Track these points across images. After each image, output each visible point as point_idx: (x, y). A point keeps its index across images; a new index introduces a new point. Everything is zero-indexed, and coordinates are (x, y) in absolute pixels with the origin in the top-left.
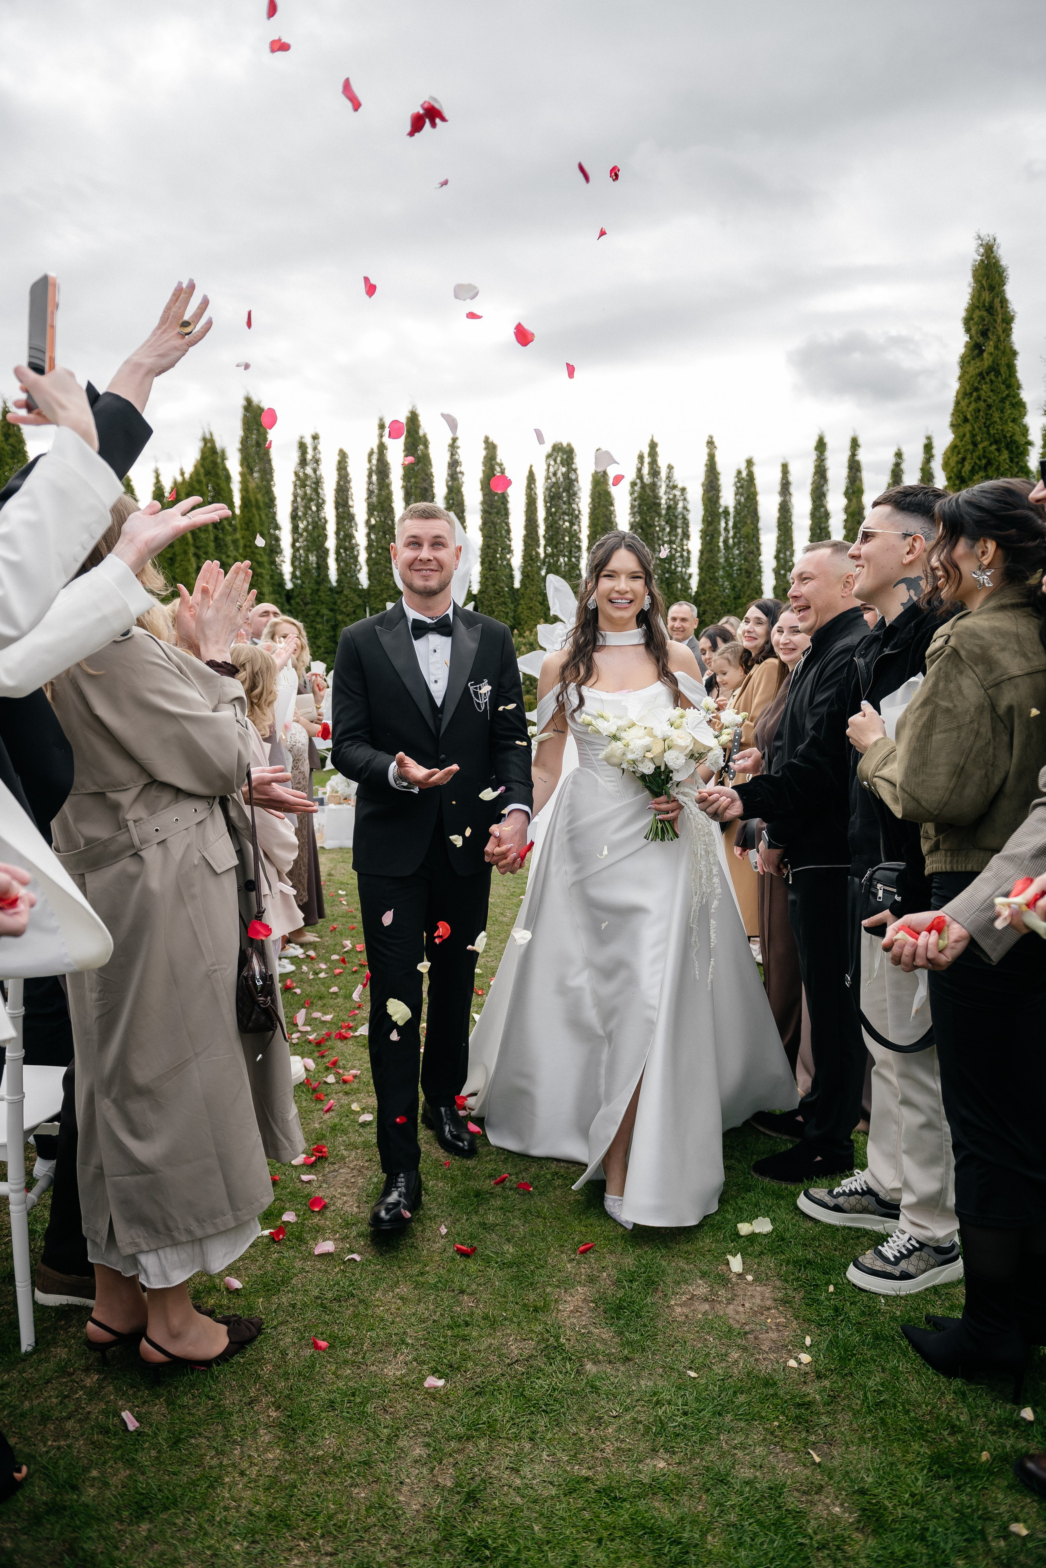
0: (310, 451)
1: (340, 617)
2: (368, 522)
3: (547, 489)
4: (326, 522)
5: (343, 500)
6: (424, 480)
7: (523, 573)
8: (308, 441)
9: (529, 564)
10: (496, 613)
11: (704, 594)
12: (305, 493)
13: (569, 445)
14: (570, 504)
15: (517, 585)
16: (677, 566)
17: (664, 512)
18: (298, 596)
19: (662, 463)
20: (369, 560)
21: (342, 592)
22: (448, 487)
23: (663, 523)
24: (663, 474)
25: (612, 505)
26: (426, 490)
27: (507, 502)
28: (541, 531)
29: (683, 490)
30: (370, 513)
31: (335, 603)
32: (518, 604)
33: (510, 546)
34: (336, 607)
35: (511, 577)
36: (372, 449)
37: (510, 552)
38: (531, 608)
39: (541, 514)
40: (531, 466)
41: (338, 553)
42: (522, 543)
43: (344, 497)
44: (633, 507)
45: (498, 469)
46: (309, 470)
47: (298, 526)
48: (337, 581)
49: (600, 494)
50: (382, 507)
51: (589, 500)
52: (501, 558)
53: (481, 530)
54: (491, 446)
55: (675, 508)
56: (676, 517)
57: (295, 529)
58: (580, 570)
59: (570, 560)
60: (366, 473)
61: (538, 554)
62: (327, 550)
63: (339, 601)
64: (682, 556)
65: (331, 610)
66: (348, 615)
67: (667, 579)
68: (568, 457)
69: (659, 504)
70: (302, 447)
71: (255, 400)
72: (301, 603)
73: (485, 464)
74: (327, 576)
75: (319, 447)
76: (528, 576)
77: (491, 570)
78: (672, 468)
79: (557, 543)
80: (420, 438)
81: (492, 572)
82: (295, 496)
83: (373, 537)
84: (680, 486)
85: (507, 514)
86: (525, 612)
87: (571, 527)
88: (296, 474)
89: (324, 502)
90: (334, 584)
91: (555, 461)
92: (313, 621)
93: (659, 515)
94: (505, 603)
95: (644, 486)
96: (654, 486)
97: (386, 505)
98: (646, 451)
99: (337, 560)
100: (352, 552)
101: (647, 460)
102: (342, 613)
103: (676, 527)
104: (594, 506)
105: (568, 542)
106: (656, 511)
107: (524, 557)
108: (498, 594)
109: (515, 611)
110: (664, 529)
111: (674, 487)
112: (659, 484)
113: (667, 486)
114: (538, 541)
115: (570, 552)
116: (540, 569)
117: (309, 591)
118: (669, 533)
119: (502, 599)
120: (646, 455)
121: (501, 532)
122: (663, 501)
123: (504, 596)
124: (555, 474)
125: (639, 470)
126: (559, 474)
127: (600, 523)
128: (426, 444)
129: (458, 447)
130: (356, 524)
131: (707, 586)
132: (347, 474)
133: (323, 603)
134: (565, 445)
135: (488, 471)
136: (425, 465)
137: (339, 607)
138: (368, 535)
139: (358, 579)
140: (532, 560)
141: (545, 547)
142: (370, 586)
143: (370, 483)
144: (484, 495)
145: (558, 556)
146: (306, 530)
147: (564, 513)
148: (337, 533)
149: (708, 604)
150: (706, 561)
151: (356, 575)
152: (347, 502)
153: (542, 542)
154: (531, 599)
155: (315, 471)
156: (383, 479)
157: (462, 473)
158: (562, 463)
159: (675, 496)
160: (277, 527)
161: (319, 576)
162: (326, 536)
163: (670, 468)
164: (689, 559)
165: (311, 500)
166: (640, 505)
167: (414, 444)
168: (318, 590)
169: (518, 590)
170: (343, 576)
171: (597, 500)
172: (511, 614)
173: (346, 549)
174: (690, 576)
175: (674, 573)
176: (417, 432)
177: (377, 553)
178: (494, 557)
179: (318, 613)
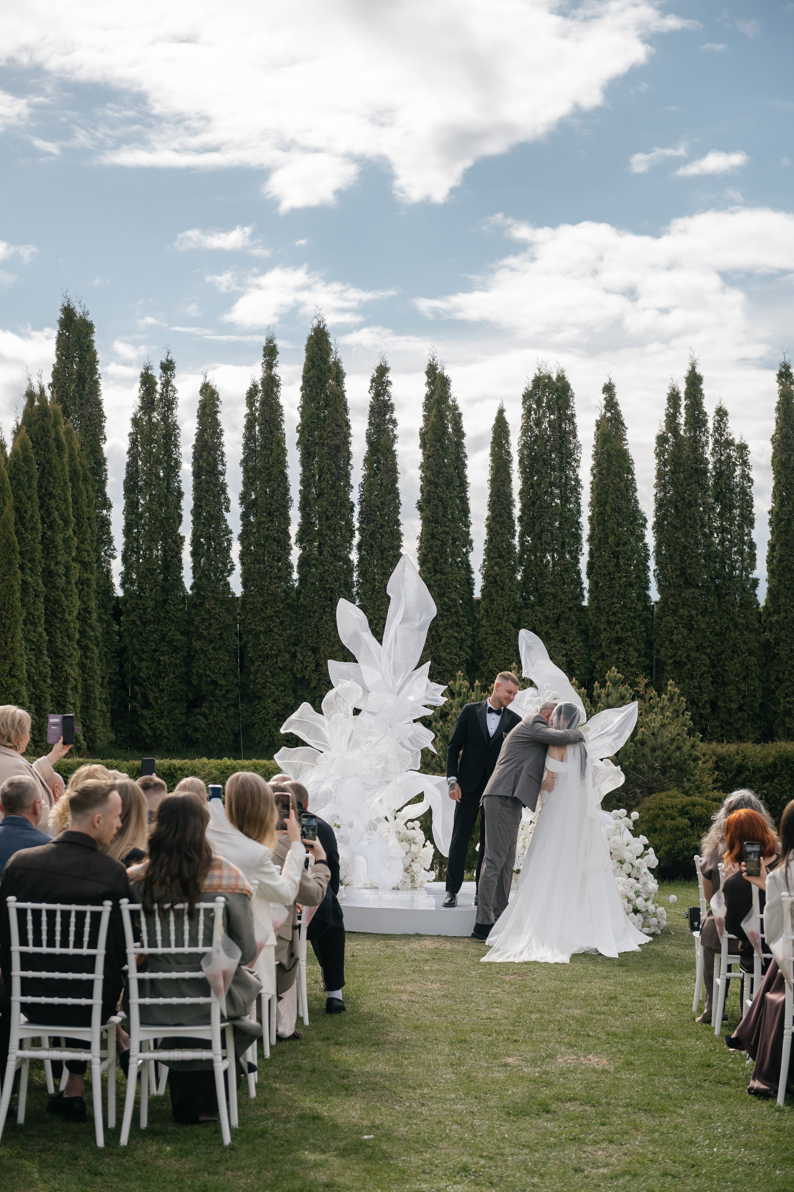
0: (159, 388)
1: (197, 645)
2: (244, 497)
3: (524, 446)
4: (180, 494)
5: (209, 464)
6: (335, 434)
7: (486, 577)
8: (157, 373)
9: (497, 564)
10: (444, 640)
11: (777, 612)
12: (150, 453)
13: (561, 378)
14: (562, 470)
15: (477, 594)
16: (734, 568)
17: (711, 482)
18: (134, 610)
19: (709, 407)
20: (243, 555)
21: (202, 604)
22: (370, 443)
23: (711, 500)
24: (710, 425)
25: (630, 471)
26: (337, 448)
27: (464, 465)
28: (517, 512)
29: (743, 448)
30: (249, 482)
31: (190, 622)
32: (480, 626)
33: (468, 534)
34: (193, 629)
35: (469, 583)
36: (255, 386)
37: (469, 543)
38: (498, 633)
39: (517, 484)
40: (501, 412)
41: (195, 542)
42: (485, 531)
43: (211, 459)
44: (660, 475)
45: (449, 415)
46: (156, 417)
47: (138, 502)
48: (192, 588)
49: (609, 455)
50: (269, 475)
51: (591, 463)
52: (453, 555)
53: (420, 508)
54: (438, 382)
55: (731, 477)
56: (732, 491)
57: (131, 507)
58: (578, 573)
59: (562, 557)
60: (244, 421)
61: (512, 547)
62: (182, 538)
63: (198, 619)
64: (741, 552)
65: (185, 633)
66: (211, 641)
67: (717, 586)
68: (559, 398)
69: (705, 471)
70: (147, 380)
71: (79, 311)
72: (138, 622)
73: (428, 407)
74: (179, 580)
75: (174, 382)
76: (496, 582)
77: (436, 572)
78: (726, 414)
79: (542, 532)
80: (330, 370)
81: (438, 575)
82: (133, 453)
83: (252, 519)
84: (737, 442)
85: (463, 485)
86: (490, 638)
87: (563, 505)
88: (136, 422)
89: (178, 464)
90: (190, 592)
91: (539, 402)
92: (155, 651)
93: (704, 488)
94: (458, 625)
95: (678, 446)
96: (696, 444)
97: (275, 471)
98: (682, 388)
99: (194, 554)
100: (220, 544)
101: (683, 403)
102: (201, 637)
103: (732, 507)
104: (600, 473)
105: (559, 528)
106: (697, 482)
107: (488, 552)
108: (447, 610)
109: (474, 637)
110: (714, 508)
111: (729, 443)
112: (704, 439)
113: (716, 441)
114: (513, 526)
115: (563, 545)
116: (514, 571)
117: (151, 603)
118: (721, 515)
119: (454, 618)
120: (682, 395)
121: (453, 513)
122: (710, 466)
123: (457, 612)
124: (538, 423)
125: (671, 419)
126: (545, 425)
127: (609, 499)
128: (339, 376)
129: (389, 383)
130: (228, 501)
131: (782, 600)
132: (216, 423)
133: (172, 622)
134: (554, 377)
135: (432, 419)
136: (337, 411)
137: (197, 628)
138: (244, 516)
139: (228, 584)
140: (501, 557)
141: (522, 536)
142: (245, 596)
143: (249, 437)
144: (427, 457)
145: (544, 552)
146: (148, 508)
147: (552, 484)
148: (196, 512)
149: (783, 629)
150: (780, 561)
151: (224, 579)
152: (215, 466)
153: (518, 528)
154: (500, 619)
155: (165, 418)
156: (271, 432)
157: (394, 422)
158: (549, 407)
159: (729, 457)
160: (107, 505)
161: (165, 579)
162: (180, 516)
163: (722, 413)
164: (753, 557)
165: (158, 461)
166: (673, 472)
167: (320, 380)
168: (165, 601)
169: (478, 602)
170: (204, 581)
171: (605, 465)
172: (469, 642)
173: (209, 539)
174: (755, 583)
175: (731, 577)
176: (325, 361)
177: (258, 545)
178: (442, 552)
179: (163, 638)
